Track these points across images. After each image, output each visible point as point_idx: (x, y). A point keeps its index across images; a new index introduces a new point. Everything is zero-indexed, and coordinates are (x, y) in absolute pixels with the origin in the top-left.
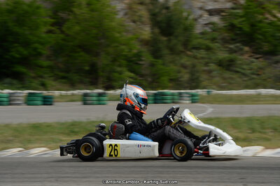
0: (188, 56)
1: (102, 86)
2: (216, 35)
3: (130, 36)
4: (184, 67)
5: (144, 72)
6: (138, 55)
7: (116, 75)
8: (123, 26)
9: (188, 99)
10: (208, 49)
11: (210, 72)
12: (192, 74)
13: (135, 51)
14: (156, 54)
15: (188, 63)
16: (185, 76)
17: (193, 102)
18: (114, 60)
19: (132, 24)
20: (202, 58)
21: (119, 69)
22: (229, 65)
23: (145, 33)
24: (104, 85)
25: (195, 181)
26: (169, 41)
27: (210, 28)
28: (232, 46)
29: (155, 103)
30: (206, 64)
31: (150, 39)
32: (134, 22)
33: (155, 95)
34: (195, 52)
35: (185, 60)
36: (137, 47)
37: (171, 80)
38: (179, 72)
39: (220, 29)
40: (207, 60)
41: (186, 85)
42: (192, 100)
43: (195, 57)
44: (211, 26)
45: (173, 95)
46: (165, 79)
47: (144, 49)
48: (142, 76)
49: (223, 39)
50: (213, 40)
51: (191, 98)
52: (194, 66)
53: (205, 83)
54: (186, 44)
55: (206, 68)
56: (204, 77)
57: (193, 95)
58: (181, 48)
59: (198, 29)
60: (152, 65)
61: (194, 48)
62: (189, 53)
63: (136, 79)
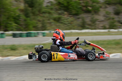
0: (41, 16)
1: (3, 30)
2: (52, 7)
3: (15, 8)
4: (39, 21)
5: (21, 23)
6: (19, 16)
7: (9, 25)
8: (11, 3)
9: (41, 35)
10: (49, 13)
11: (50, 23)
12: (43, 24)
13: (17, 14)
14: (27, 15)
15: (41, 19)
16: (40, 25)
17: (44, 36)
18: (8, 18)
19: (15, 2)
20: (47, 17)
21: (10, 22)
22: (59, 20)
23: (21, 6)
24: (4, 30)
25: (46, 70)
26: (32, 9)
27: (50, 4)
28: (59, 12)
29: (27, 37)
30: (49, 20)
31: (23, 9)
32: (16, 1)
33: (27, 33)
34: (44, 15)
35: (39, 18)
36: (18, 13)
37: (34, 27)
38: (37, 23)
39: (54, 4)
40: (49, 18)
41: (40, 29)
42: (43, 35)
43: (44, 17)
44: (50, 3)
45: (35, 33)
46: (31, 27)
47: (21, 13)
48: (21, 25)
49: (56, 9)
50: (52, 9)
51: (43, 34)
52: (43, 21)
53: (48, 28)
54: (39, 11)
55: (49, 21)
56: (48, 25)
57: (44, 33)
58: (37, 13)
59: (45, 4)
60: (25, 20)
61: (43, 13)
62: (41, 15)
63: (18, 27)
